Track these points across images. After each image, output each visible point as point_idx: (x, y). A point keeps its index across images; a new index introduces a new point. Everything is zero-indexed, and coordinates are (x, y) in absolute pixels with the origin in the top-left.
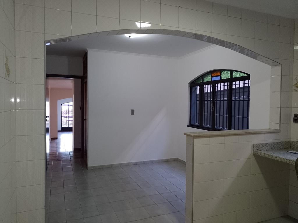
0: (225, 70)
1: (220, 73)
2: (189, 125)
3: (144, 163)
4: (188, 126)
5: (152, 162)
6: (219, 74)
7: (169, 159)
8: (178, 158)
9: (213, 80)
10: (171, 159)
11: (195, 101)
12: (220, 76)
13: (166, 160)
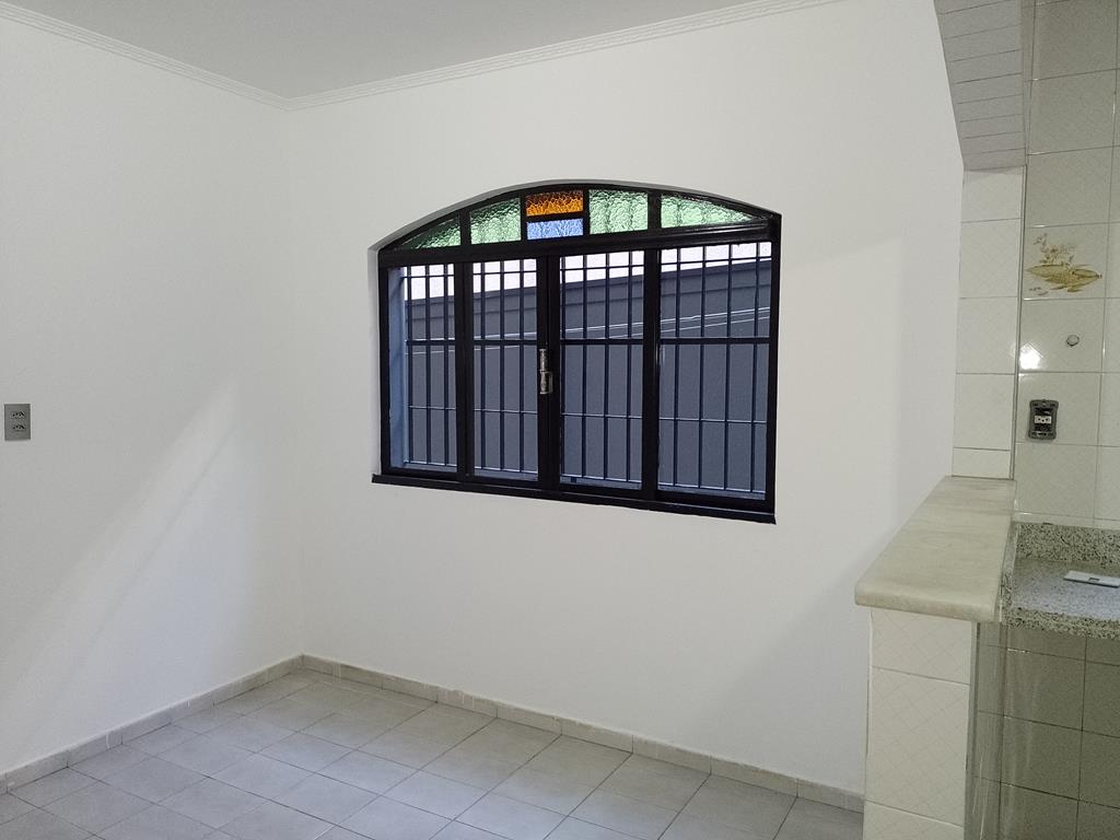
0: (611, 188)
1: (580, 203)
2: (379, 473)
3: (118, 744)
4: (376, 479)
5: (166, 723)
6: (576, 206)
7: (263, 673)
8: (306, 654)
9: (531, 236)
10: (270, 670)
11: (401, 345)
12: (584, 216)
13: (247, 681)
